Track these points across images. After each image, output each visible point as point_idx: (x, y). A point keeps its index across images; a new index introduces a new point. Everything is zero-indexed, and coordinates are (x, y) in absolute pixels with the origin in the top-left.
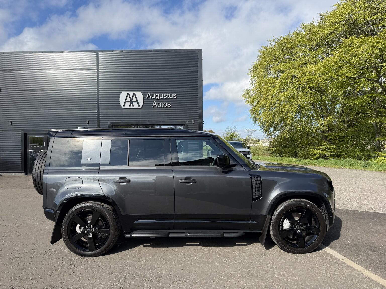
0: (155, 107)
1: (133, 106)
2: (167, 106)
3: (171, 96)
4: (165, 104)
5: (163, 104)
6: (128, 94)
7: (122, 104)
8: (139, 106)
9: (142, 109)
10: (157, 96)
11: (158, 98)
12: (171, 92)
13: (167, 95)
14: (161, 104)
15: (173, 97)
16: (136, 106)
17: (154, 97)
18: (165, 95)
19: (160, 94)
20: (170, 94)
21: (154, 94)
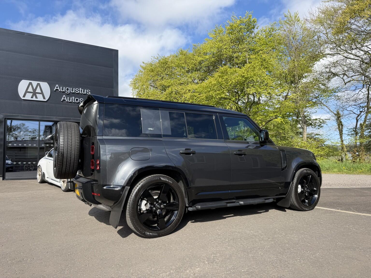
0: (64, 101)
1: (36, 98)
2: (79, 102)
3: (84, 92)
4: (77, 100)
5: (74, 99)
6: (30, 84)
7: (21, 95)
8: (44, 98)
9: (48, 102)
10: (68, 89)
11: (68, 92)
12: (84, 88)
13: (79, 91)
14: (72, 99)
15: (86, 93)
16: (40, 98)
17: (64, 91)
18: (77, 90)
19: (71, 88)
20: (83, 90)
21: (64, 88)
